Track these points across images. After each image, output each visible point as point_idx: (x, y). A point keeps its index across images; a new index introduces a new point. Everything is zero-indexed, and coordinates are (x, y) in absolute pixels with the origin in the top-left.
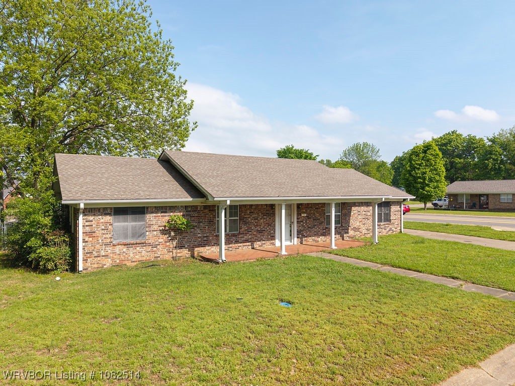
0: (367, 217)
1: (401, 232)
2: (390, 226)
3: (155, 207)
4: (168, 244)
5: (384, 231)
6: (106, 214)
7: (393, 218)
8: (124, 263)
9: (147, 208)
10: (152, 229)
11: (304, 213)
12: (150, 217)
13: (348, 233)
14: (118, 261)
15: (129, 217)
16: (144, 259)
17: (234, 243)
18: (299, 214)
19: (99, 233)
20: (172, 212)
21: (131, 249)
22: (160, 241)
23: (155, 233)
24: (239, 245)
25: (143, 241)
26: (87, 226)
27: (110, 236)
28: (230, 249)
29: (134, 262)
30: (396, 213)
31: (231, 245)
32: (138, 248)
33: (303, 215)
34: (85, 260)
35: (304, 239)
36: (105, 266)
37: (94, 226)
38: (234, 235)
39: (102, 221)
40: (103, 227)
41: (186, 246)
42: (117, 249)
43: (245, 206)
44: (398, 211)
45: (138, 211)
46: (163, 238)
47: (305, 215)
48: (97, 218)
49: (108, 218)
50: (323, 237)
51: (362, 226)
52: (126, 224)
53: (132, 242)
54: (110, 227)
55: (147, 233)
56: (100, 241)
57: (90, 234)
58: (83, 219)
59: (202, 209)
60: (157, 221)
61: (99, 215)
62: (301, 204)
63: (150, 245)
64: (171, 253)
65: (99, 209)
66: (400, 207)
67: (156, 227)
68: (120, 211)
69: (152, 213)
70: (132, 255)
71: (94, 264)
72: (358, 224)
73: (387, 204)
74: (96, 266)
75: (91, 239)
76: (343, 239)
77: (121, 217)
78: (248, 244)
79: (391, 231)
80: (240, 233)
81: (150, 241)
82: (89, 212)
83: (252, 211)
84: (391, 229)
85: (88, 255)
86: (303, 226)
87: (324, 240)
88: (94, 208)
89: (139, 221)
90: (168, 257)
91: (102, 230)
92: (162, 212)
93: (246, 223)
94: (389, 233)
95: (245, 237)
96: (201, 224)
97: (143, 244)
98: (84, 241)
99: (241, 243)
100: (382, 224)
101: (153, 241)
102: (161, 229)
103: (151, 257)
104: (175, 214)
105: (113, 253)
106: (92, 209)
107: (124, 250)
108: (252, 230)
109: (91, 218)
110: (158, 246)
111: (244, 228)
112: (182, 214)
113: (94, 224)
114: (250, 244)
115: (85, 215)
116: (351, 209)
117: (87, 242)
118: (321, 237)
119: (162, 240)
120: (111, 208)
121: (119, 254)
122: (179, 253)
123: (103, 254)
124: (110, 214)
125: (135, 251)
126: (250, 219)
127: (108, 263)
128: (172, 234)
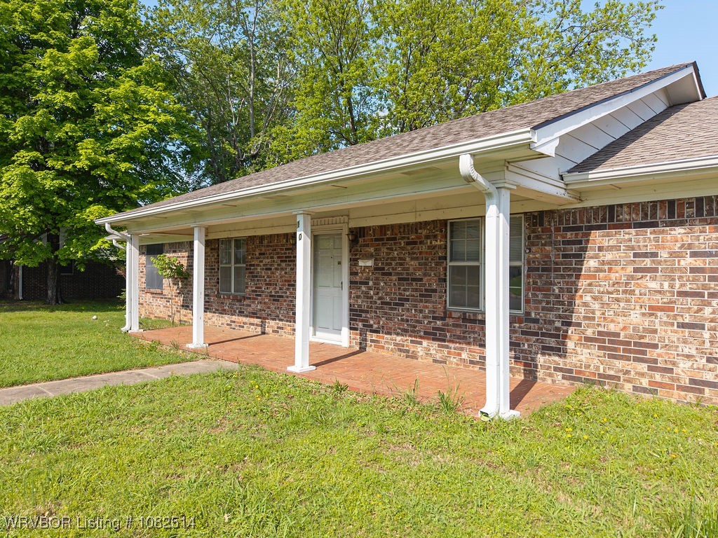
13: (560, 351)
31: (234, 318)
50: (435, 344)
51: (670, 334)
87: (438, 357)
108: (263, 292)
118: (425, 343)
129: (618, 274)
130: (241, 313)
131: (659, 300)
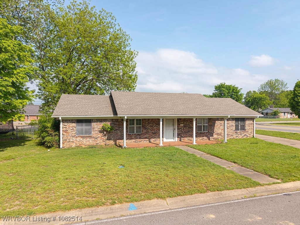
1: (254, 137)
2: (245, 133)
3: (96, 119)
4: (103, 137)
5: (240, 136)
6: (73, 123)
7: (247, 128)
8: (81, 145)
9: (92, 120)
10: (95, 130)
11: (182, 124)
12: (94, 124)
14: (78, 145)
15: (84, 124)
16: (91, 144)
17: (139, 139)
18: (178, 124)
19: (69, 131)
20: (105, 122)
21: (84, 139)
22: (99, 136)
23: (96, 132)
24: (141, 140)
25: (90, 136)
26: (64, 128)
27: (75, 132)
28: (137, 142)
29: (86, 145)
30: (250, 125)
32: (88, 139)
33: (181, 125)
34: (63, 143)
35: (182, 138)
36: (72, 147)
37: (67, 128)
38: (139, 135)
39: (71, 125)
40: (71, 129)
41: (112, 139)
42: (78, 139)
43: (145, 119)
44: (251, 124)
45: (88, 121)
46: (100, 135)
47: (183, 125)
48: (68, 124)
49: (74, 124)
52: (82, 127)
53: (85, 136)
54: (75, 128)
55: (92, 132)
56: (70, 135)
57: (66, 131)
58: (62, 125)
59: (121, 121)
60: (97, 126)
61: (70, 123)
62: (180, 119)
63: (93, 137)
64: (104, 142)
65: (70, 120)
66: (253, 122)
67: (97, 129)
68: (79, 121)
69: (95, 122)
70: (85, 142)
71: (67, 145)
72: (220, 131)
74: (68, 146)
75: (66, 134)
76: (209, 140)
77: (80, 124)
78: (146, 139)
79: (246, 136)
80: (142, 134)
81: (94, 136)
82: (65, 121)
83: (149, 122)
84: (245, 135)
85: (65, 141)
86: (181, 131)
88: (68, 120)
89: (89, 126)
90: (103, 144)
91: (71, 130)
92: (100, 122)
93: (145, 129)
94: (244, 137)
95: (145, 136)
96: (120, 128)
97: (91, 137)
98: (63, 134)
99: (143, 139)
100: (238, 131)
101: (95, 136)
102: (99, 130)
103: (94, 143)
104: (107, 123)
105: (76, 141)
106: (66, 120)
107: (81, 139)
109: (66, 124)
110: (98, 138)
111: (145, 131)
112: (110, 123)
113: (67, 127)
114: (148, 139)
115: (64, 123)
116: (215, 122)
117: (64, 135)
119: (100, 136)
120: (75, 120)
121: (79, 141)
122: (109, 142)
123: (72, 141)
124: (74, 123)
125: (86, 140)
126: (148, 127)
127: (74, 145)
128: (105, 133)
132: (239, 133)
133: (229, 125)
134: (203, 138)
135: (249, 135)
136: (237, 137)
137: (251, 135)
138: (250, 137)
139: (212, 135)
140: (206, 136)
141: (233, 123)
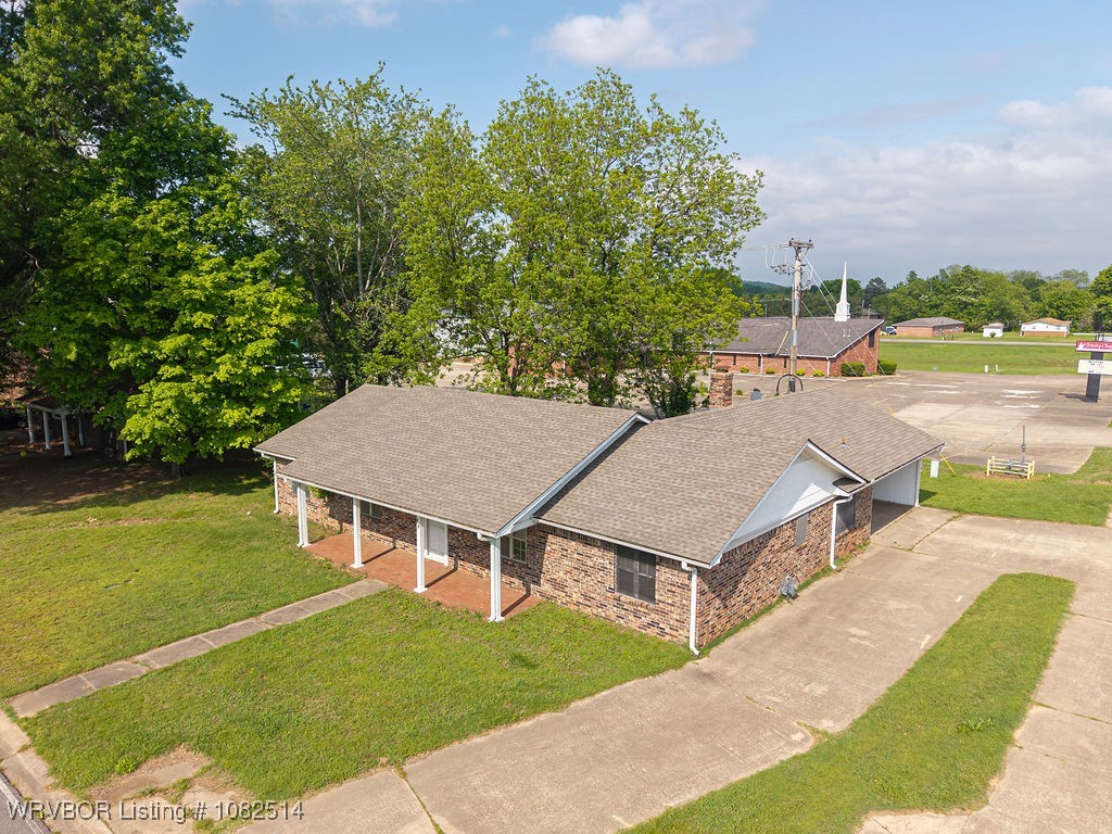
0: (584, 568)
5: (631, 617)
13: (538, 583)
51: (570, 583)
72: (561, 574)
73: (650, 560)
114: (391, 539)
129: (557, 555)
130: (378, 531)
131: (568, 569)
132: (631, 608)
133: (591, 564)
134: (512, 579)
135: (674, 633)
136: (622, 621)
137: (680, 631)
138: (675, 639)
139: (536, 579)
140: (521, 578)
141: (608, 560)
